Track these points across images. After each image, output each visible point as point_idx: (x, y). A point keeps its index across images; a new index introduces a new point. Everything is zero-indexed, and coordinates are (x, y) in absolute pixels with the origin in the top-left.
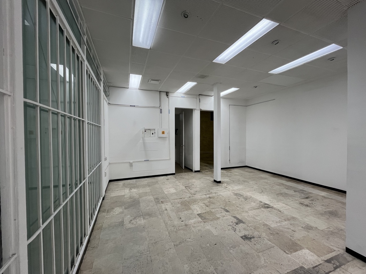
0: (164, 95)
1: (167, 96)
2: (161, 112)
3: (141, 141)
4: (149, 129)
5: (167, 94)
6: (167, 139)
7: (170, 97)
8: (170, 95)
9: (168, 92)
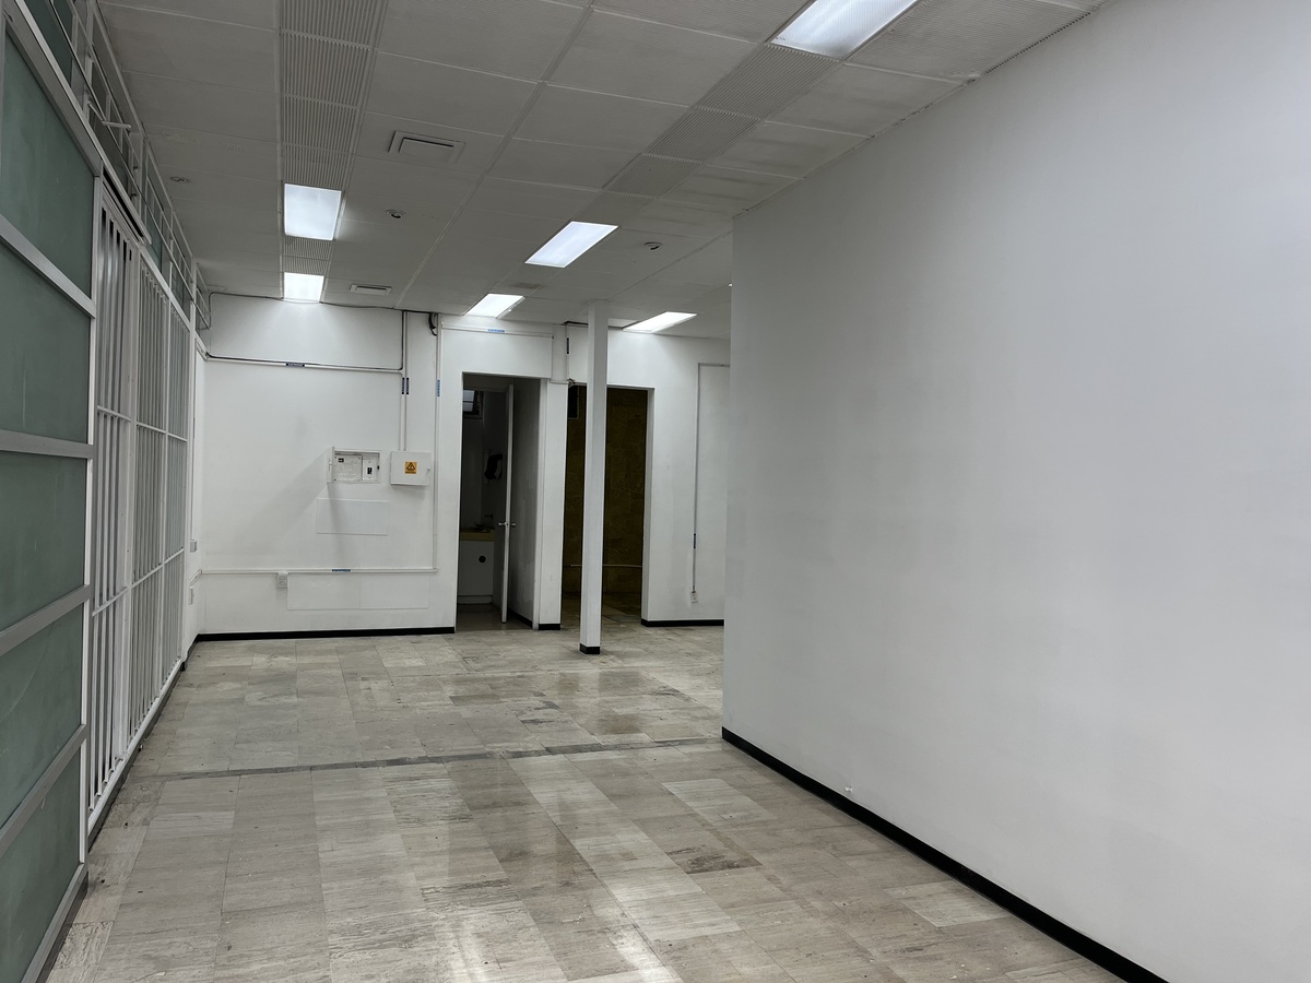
0: (418, 327)
1: (432, 327)
2: (405, 389)
3: (323, 496)
4: (356, 454)
5: (432, 321)
6: (428, 493)
7: (443, 334)
8: (445, 322)
9: (437, 314)
